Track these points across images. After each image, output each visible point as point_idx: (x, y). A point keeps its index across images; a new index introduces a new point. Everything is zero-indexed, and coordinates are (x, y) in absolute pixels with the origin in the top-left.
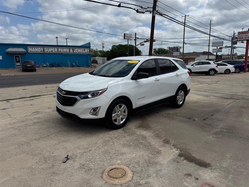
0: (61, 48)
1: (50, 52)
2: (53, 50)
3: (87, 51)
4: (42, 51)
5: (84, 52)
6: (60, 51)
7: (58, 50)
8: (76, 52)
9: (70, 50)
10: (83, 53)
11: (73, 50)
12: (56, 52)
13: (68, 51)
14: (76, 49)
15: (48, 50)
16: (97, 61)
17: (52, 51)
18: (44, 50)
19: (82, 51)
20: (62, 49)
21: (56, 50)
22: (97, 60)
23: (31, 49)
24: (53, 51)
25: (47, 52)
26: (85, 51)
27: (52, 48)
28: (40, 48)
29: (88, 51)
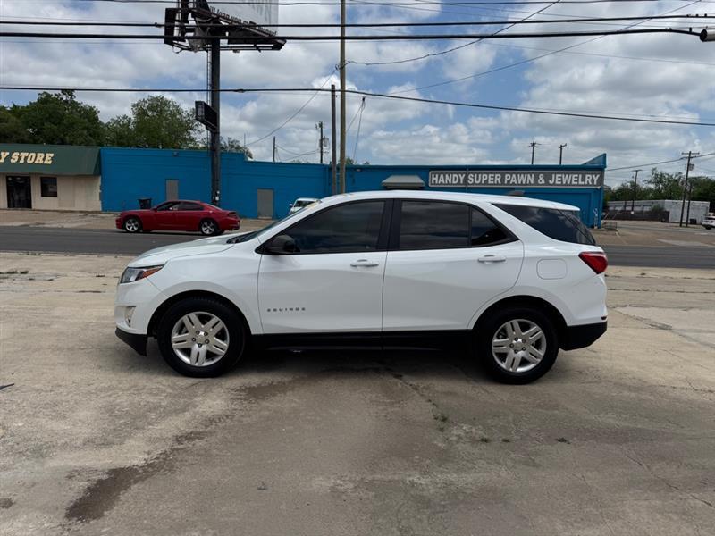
0: (511, 174)
1: (480, 183)
2: (490, 178)
3: (593, 180)
4: (462, 182)
5: (580, 183)
6: (509, 182)
7: (502, 179)
8: (554, 184)
9: (536, 178)
10: (578, 185)
11: (547, 178)
12: (498, 184)
13: (532, 182)
14: (557, 176)
15: (478, 180)
16: (668, 212)
17: (486, 181)
18: (466, 179)
19: (574, 179)
20: (514, 176)
21: (498, 178)
22: (667, 210)
23: (436, 179)
24: (490, 182)
25: (474, 183)
26: (583, 180)
27: (488, 174)
28: (458, 174)
29: (596, 179)
